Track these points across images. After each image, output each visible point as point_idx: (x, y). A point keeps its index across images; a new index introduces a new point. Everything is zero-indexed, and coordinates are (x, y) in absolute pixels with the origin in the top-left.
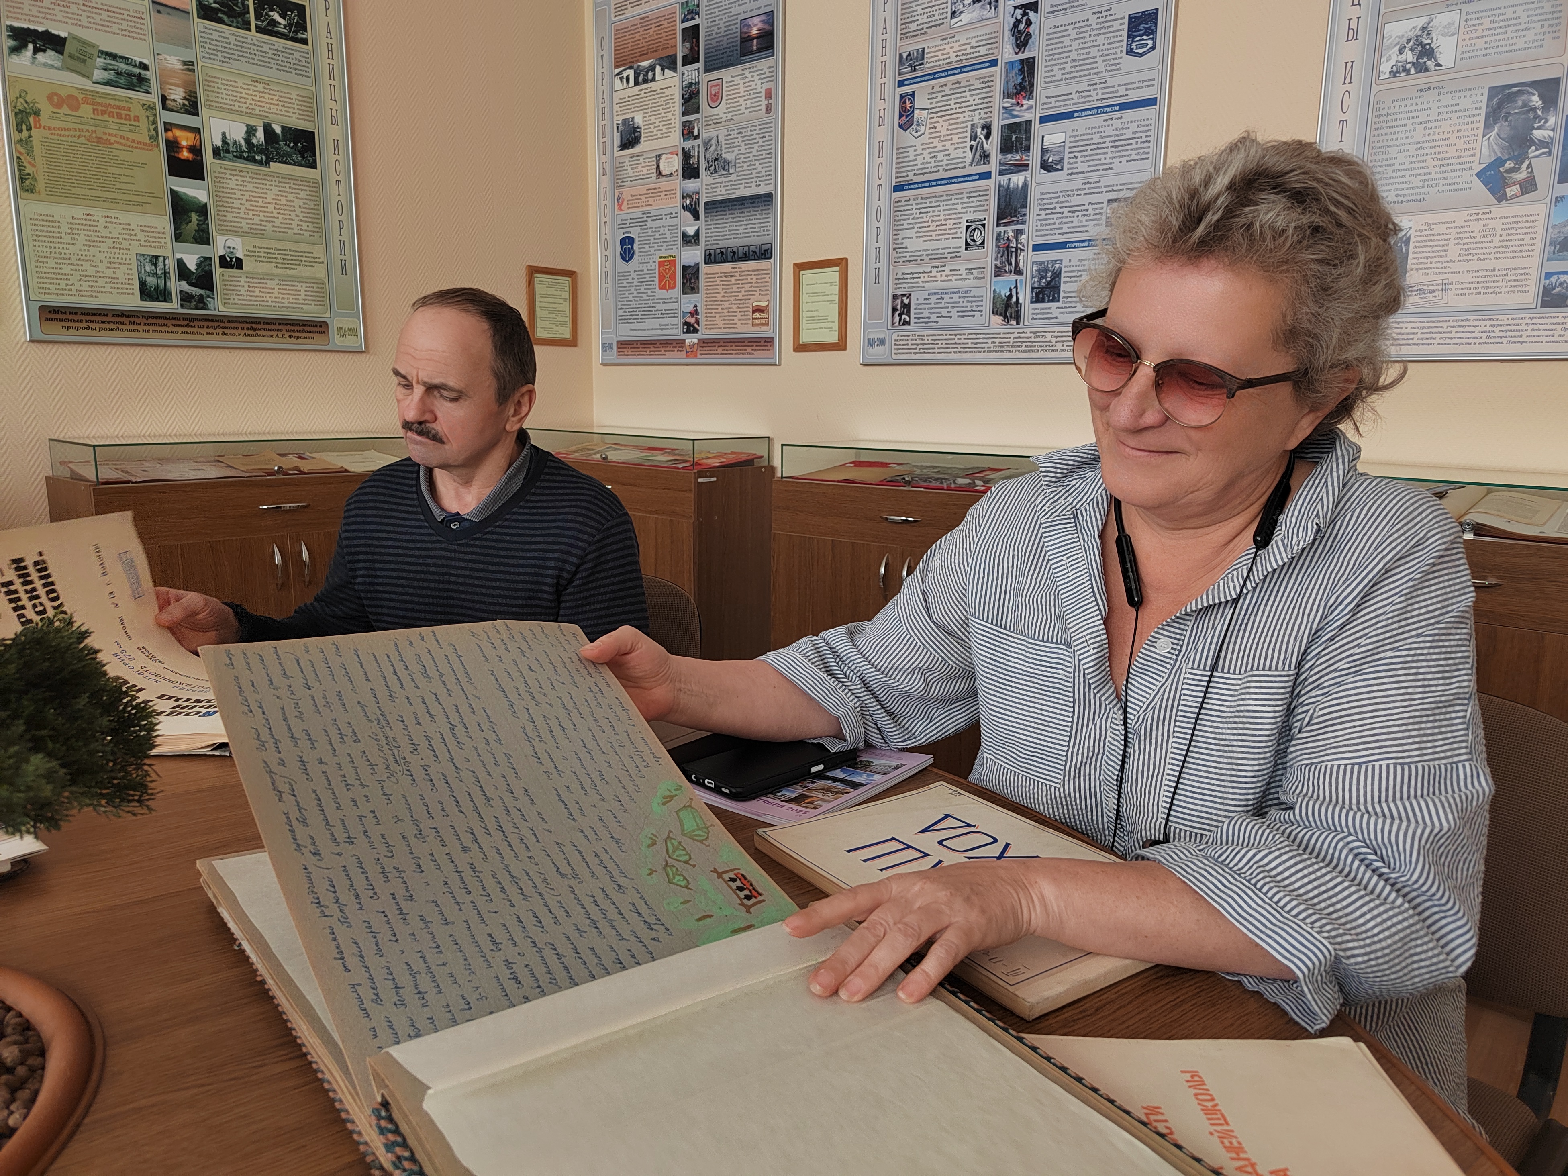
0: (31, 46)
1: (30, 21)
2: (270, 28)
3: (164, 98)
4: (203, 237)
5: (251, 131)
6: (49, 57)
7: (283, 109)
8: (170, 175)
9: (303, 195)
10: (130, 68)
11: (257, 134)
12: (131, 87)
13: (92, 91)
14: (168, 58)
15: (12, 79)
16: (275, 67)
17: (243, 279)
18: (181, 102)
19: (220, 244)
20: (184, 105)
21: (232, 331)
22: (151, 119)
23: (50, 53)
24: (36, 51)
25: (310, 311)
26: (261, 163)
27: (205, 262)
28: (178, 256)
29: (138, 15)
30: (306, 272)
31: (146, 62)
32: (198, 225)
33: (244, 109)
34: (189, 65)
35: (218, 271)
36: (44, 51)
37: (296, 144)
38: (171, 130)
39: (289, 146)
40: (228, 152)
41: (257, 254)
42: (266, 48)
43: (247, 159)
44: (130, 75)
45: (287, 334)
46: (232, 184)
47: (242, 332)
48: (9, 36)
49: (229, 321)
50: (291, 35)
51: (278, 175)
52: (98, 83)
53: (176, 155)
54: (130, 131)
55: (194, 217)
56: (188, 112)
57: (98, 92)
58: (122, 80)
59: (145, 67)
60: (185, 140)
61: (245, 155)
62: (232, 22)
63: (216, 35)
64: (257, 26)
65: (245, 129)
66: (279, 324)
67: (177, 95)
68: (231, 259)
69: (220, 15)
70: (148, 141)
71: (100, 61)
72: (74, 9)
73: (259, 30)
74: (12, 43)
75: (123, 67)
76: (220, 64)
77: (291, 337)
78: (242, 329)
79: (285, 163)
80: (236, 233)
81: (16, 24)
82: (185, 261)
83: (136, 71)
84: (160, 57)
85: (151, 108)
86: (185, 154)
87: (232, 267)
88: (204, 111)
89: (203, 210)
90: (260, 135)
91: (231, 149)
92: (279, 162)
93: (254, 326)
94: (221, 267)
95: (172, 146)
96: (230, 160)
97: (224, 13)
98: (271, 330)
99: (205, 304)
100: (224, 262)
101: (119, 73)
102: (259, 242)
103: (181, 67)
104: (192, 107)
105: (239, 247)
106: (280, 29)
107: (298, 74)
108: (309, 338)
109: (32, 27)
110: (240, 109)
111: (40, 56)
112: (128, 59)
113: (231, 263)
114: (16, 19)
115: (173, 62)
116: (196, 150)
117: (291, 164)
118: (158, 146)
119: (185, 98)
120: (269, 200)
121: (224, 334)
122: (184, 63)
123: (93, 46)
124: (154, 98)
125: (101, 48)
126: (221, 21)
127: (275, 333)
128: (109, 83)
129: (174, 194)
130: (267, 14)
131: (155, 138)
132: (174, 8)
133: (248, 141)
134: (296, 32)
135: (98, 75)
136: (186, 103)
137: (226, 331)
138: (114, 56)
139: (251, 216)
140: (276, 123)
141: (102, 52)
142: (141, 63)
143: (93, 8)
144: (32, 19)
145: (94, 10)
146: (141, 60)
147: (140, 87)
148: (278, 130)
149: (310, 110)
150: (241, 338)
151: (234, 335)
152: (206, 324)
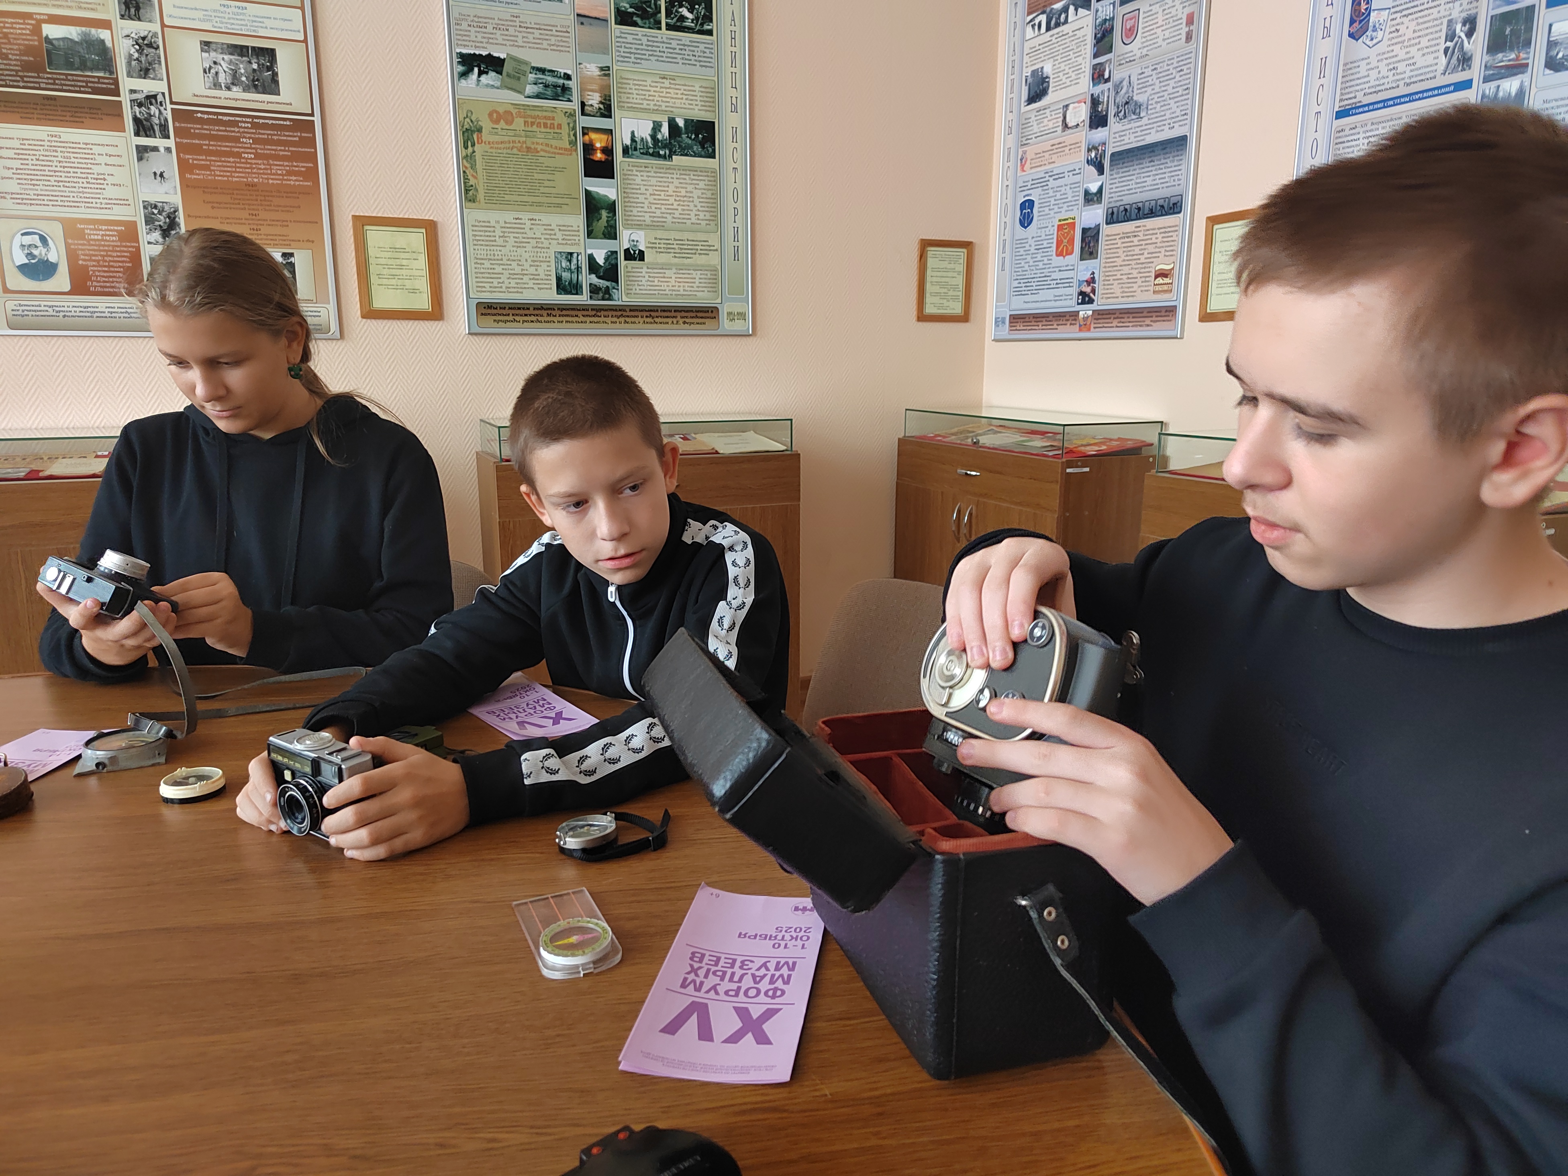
0: (476, 70)
1: (476, 47)
2: (678, 24)
3: (583, 104)
4: (611, 233)
5: (657, 127)
6: (491, 78)
7: (687, 102)
8: (585, 176)
9: (702, 185)
10: (555, 80)
11: (662, 130)
12: (555, 98)
13: (524, 105)
14: (588, 66)
15: (460, 101)
16: (681, 61)
17: (645, 270)
18: (597, 106)
19: (626, 238)
20: (600, 109)
21: (633, 320)
22: (571, 125)
23: (492, 74)
24: (481, 73)
25: (702, 298)
26: (664, 157)
27: (612, 255)
28: (589, 252)
29: (565, 30)
30: (700, 260)
31: (569, 72)
32: (607, 221)
33: (652, 107)
34: (605, 70)
35: (622, 263)
36: (487, 73)
37: (697, 136)
38: (587, 134)
39: (690, 138)
40: (635, 149)
41: (658, 246)
42: (674, 44)
43: (652, 155)
44: (555, 86)
45: (681, 321)
46: (638, 180)
47: (642, 320)
48: (459, 62)
49: (631, 310)
50: (698, 28)
51: (680, 168)
52: (529, 97)
53: (591, 157)
54: (554, 138)
55: (604, 214)
56: (603, 116)
57: (528, 106)
58: (549, 92)
59: (568, 77)
60: (599, 141)
61: (651, 151)
62: (645, 23)
63: (630, 38)
64: (667, 24)
65: (652, 125)
66: (675, 311)
67: (594, 100)
68: (634, 251)
69: (635, 18)
70: (568, 147)
71: (532, 77)
72: (512, 31)
73: (669, 27)
74: (461, 68)
75: (550, 79)
76: (633, 65)
77: (684, 323)
78: (642, 317)
79: (686, 155)
80: (639, 227)
81: (465, 51)
82: (595, 256)
83: (561, 81)
84: (581, 66)
85: (572, 115)
86: (599, 156)
87: (635, 259)
88: (616, 112)
89: (612, 207)
90: (665, 129)
91: (638, 147)
92: (682, 155)
93: (653, 314)
94: (626, 259)
95: (588, 148)
96: (637, 157)
97: (638, 16)
98: (667, 317)
99: (610, 295)
100: (629, 255)
101: (546, 86)
102: (660, 234)
103: (599, 73)
104: (606, 111)
105: (641, 239)
106: (688, 24)
107: (702, 66)
108: (701, 324)
109: (477, 53)
110: (648, 107)
111: (484, 78)
112: (554, 71)
113: (635, 255)
114: (465, 46)
115: (592, 69)
116: (608, 151)
117: (691, 156)
118: (576, 150)
119: (601, 103)
120: (670, 193)
121: (626, 322)
122: (602, 69)
123: (526, 63)
124: (575, 106)
125: (533, 65)
126: (635, 24)
127: (670, 320)
128: (538, 96)
129: (588, 193)
130: (677, 11)
131: (573, 143)
132: (596, 18)
133: (653, 137)
134: (702, 25)
135: (530, 89)
136: (602, 106)
137: (628, 319)
138: (542, 71)
139: (653, 210)
140: (679, 116)
141: (533, 68)
142: (565, 74)
143: (527, 28)
144: (478, 44)
145: (529, 30)
146: (565, 71)
147: (563, 96)
148: (681, 123)
149: (711, 100)
150: (641, 325)
151: (635, 323)
152: (610, 313)
